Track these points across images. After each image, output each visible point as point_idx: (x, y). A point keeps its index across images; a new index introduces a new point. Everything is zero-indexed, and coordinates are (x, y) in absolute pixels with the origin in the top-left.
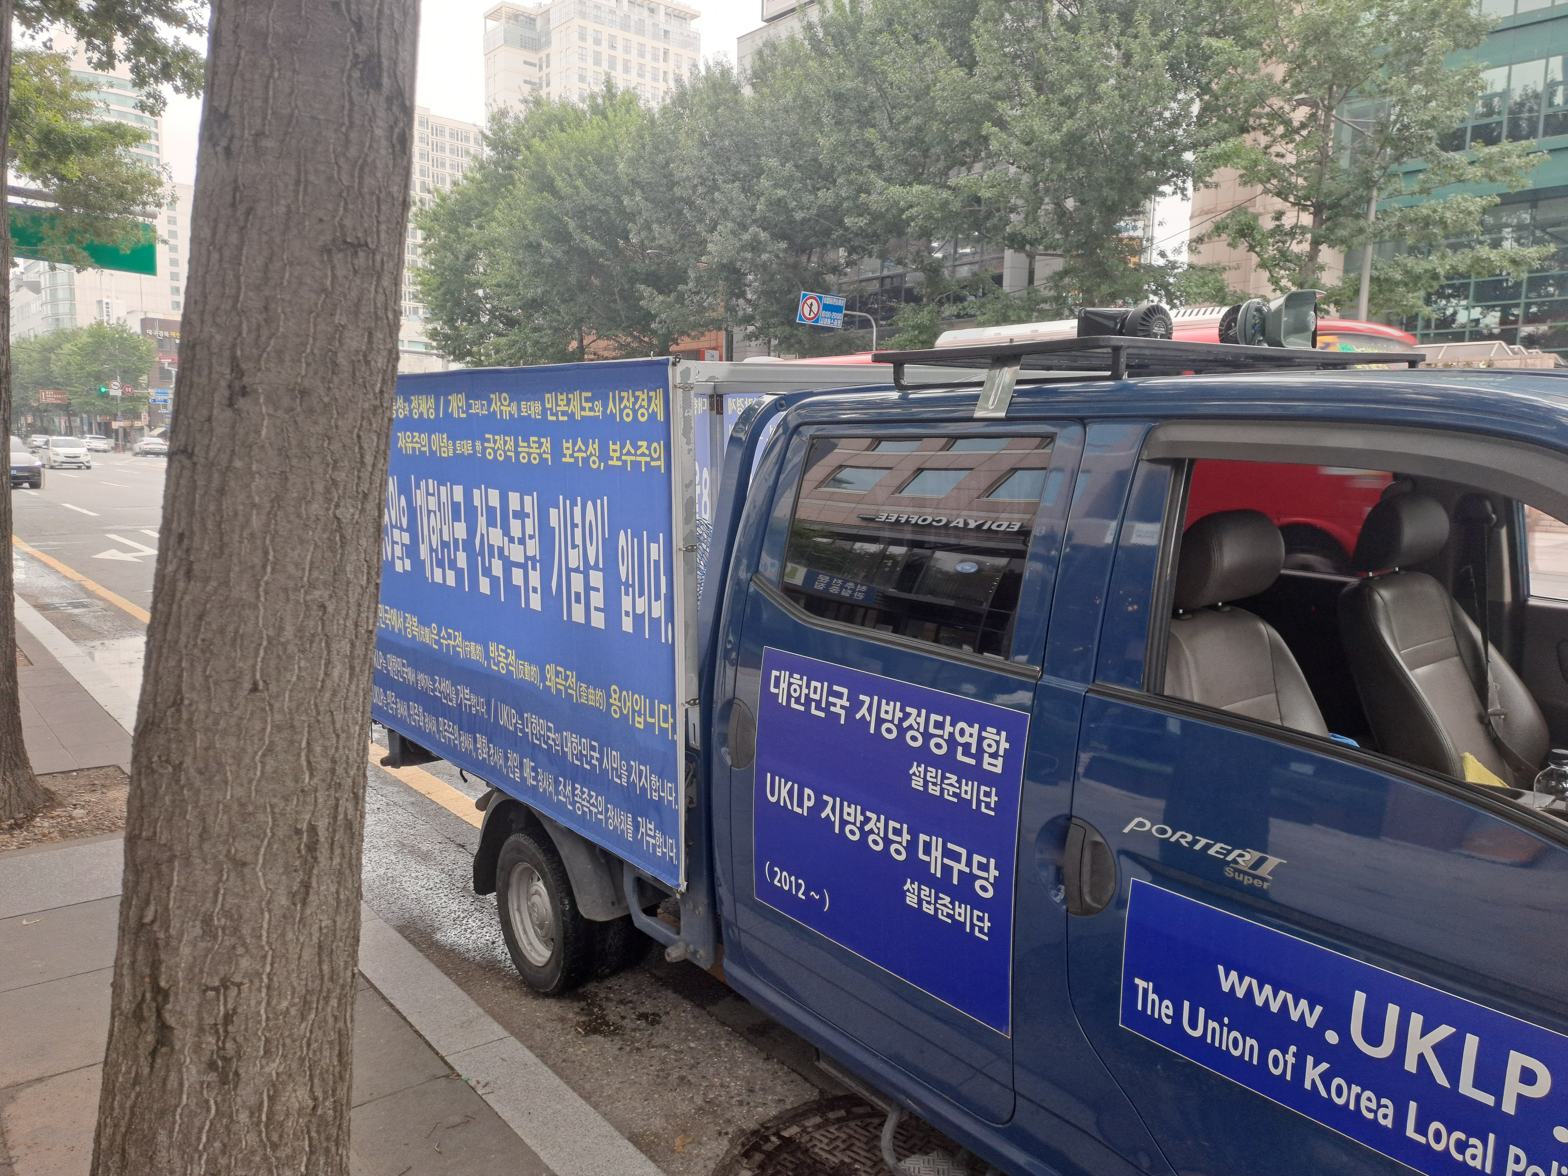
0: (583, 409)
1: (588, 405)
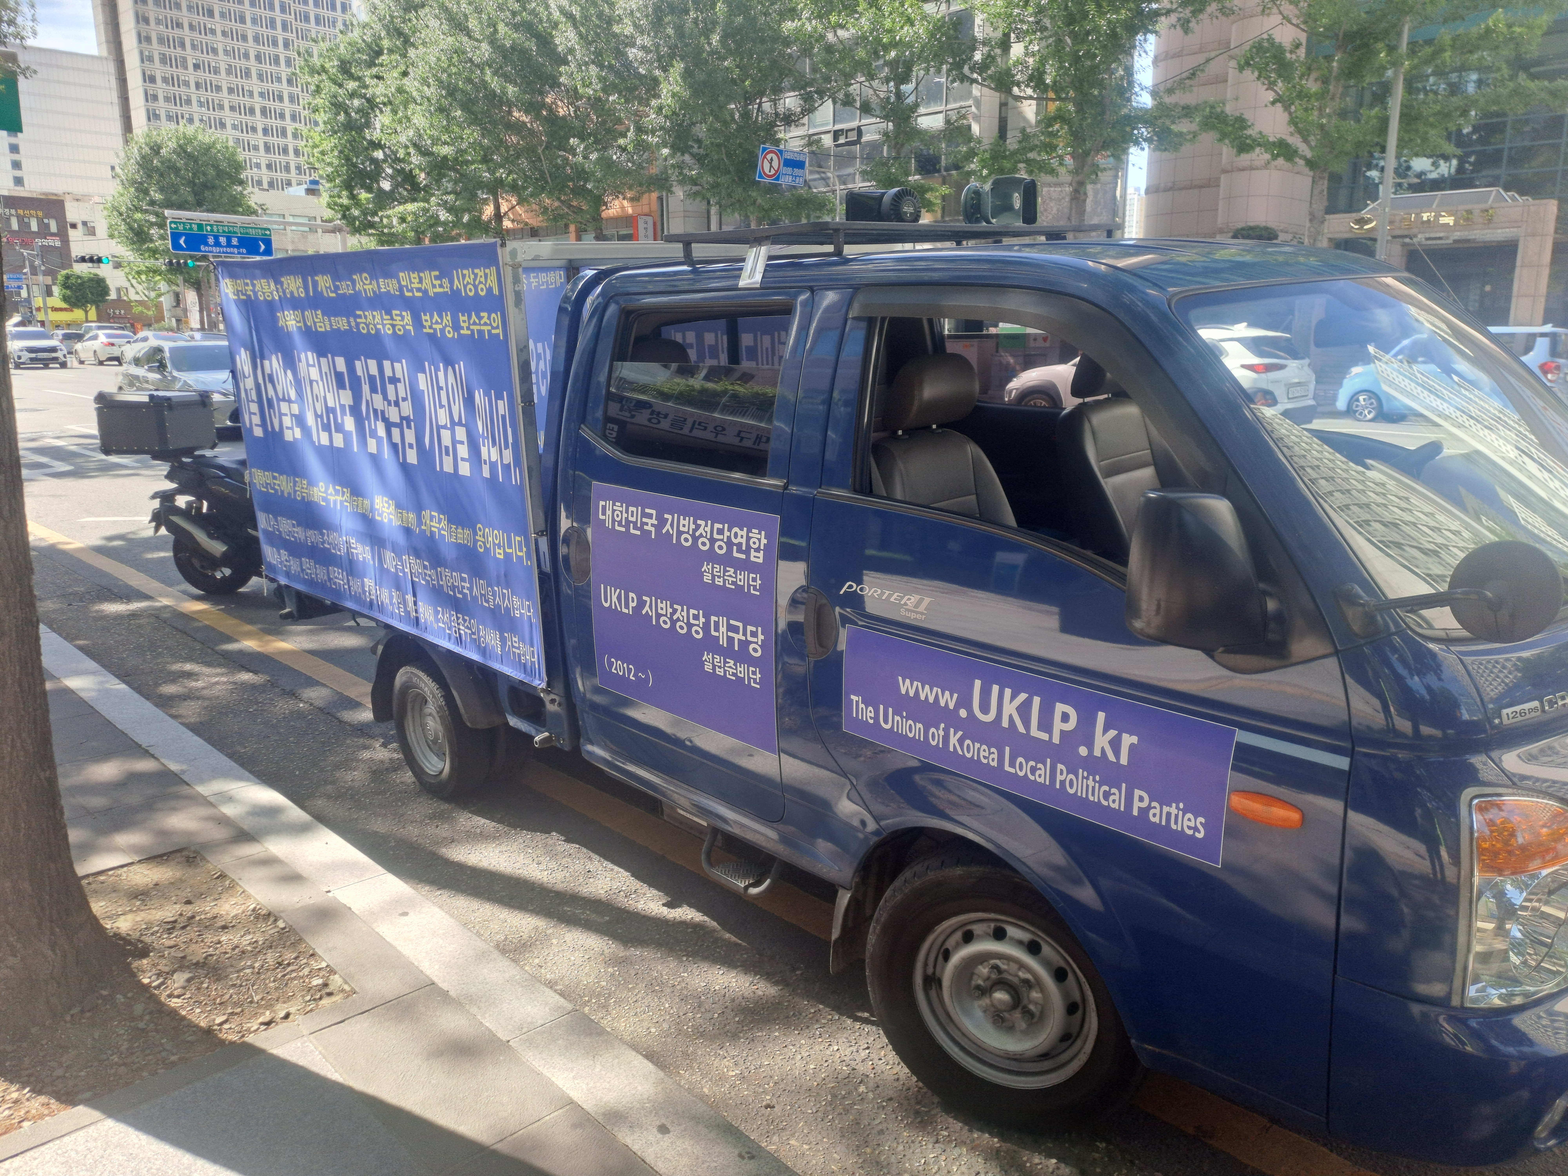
0: (434, 286)
1: (437, 283)
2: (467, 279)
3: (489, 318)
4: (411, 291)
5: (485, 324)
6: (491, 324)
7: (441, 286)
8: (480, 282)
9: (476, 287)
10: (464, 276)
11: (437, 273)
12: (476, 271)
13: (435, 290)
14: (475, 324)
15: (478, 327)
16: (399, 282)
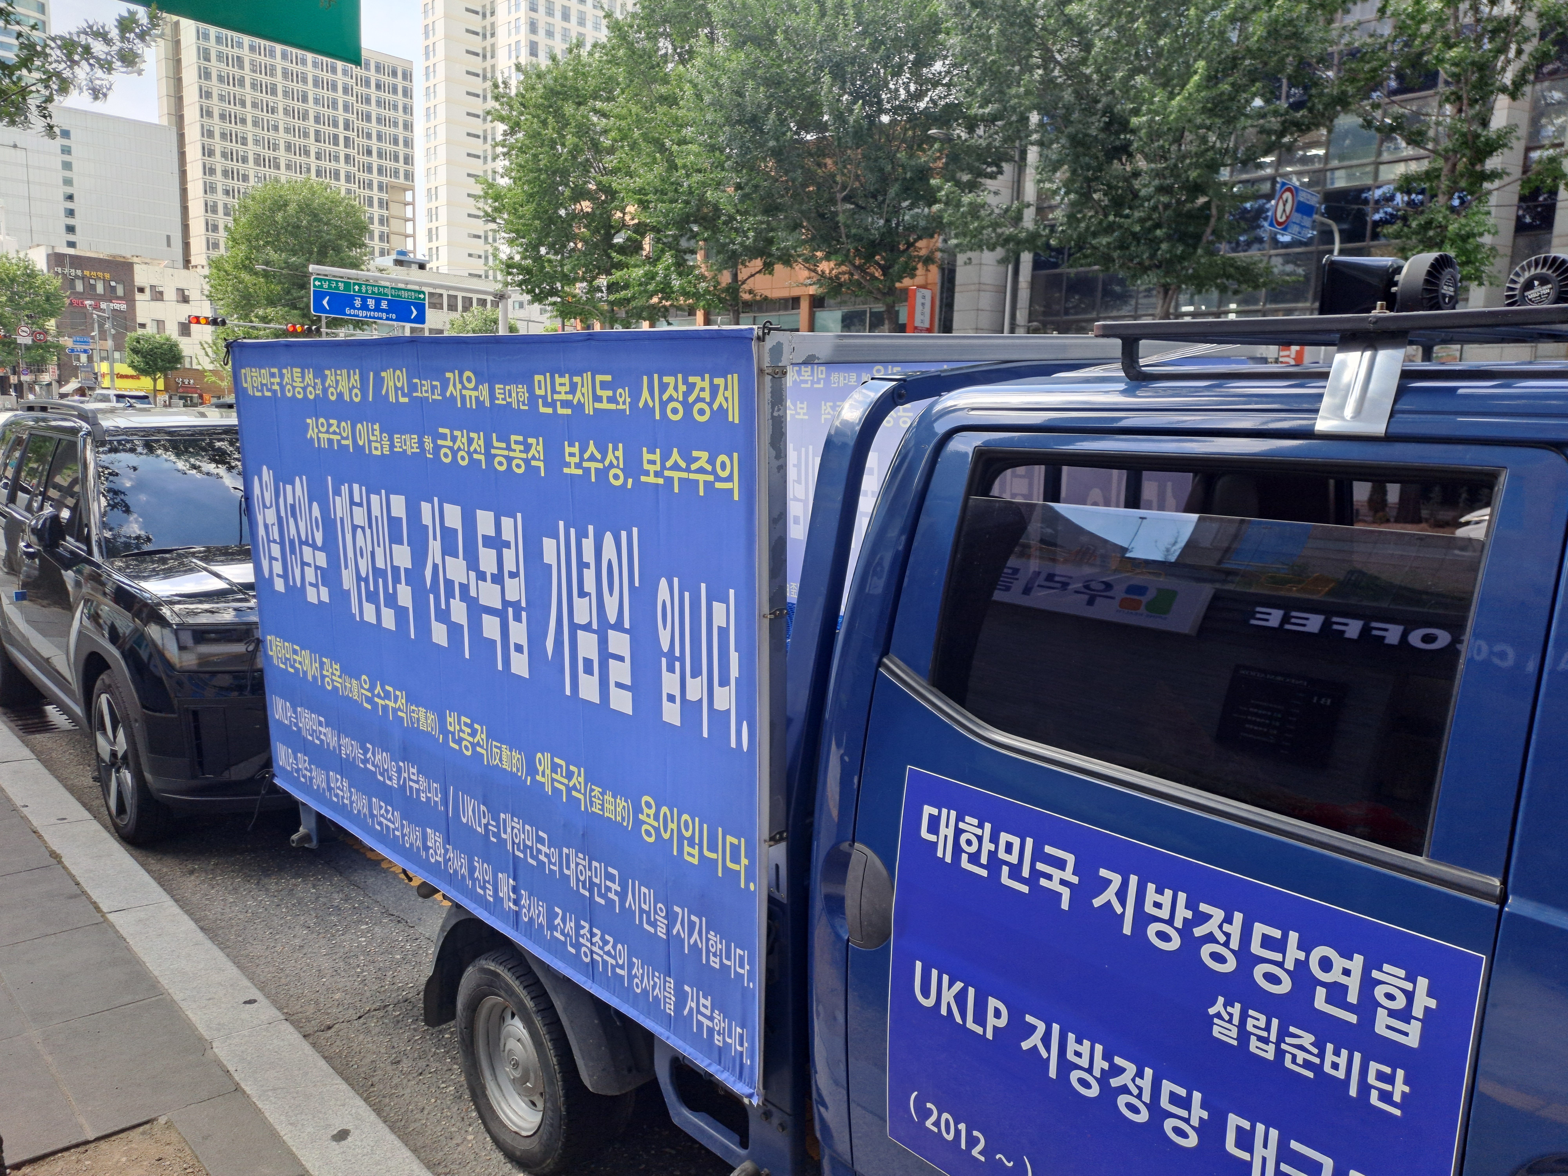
1: (605, 394)
2: (670, 391)
3: (711, 461)
4: (553, 404)
5: (701, 470)
6: (714, 472)
7: (611, 400)
8: (699, 399)
9: (688, 407)
10: (663, 387)
11: (608, 378)
12: (691, 379)
13: (597, 405)
14: (676, 467)
15: (684, 475)
16: (531, 390)
